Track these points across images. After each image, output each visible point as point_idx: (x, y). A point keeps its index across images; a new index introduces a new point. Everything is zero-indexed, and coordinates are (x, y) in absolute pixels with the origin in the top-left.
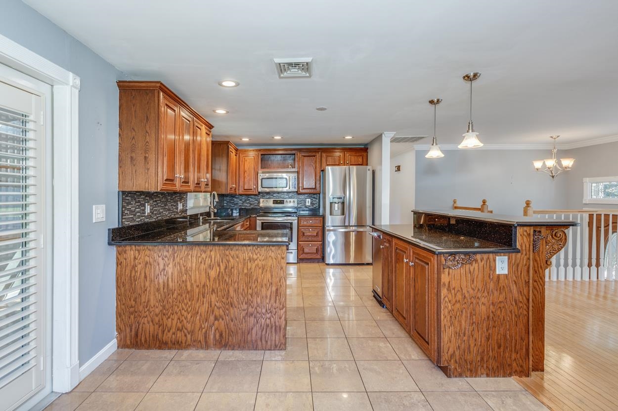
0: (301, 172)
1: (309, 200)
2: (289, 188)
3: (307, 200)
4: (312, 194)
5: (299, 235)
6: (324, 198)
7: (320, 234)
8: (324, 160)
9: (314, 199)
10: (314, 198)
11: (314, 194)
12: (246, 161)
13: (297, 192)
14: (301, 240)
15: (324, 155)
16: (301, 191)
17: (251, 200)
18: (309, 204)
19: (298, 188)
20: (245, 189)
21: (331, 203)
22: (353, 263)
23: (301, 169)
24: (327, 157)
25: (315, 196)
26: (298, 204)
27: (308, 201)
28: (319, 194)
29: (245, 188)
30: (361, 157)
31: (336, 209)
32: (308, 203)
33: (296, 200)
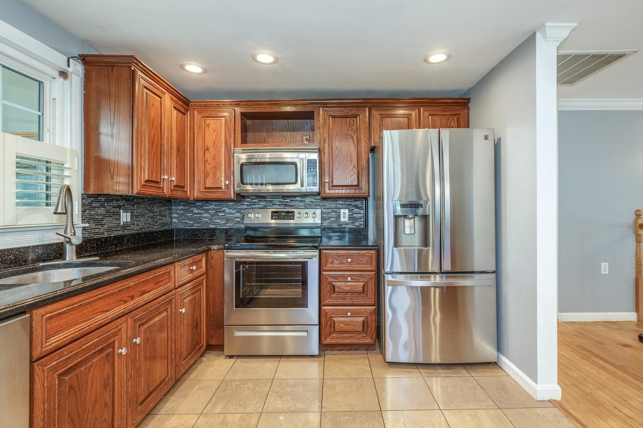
0: (326, 151)
1: (347, 211)
2: (302, 185)
3: (342, 211)
4: (351, 198)
5: (323, 293)
6: (379, 208)
7: (370, 288)
8: (375, 123)
9: (355, 210)
10: (356, 207)
11: (356, 198)
12: (208, 126)
13: (319, 194)
14: (327, 302)
15: (375, 113)
16: (327, 191)
17: (227, 210)
18: (346, 219)
19: (322, 184)
20: (206, 188)
21: (396, 217)
22: (438, 361)
23: (326, 145)
24: (383, 117)
25: (358, 203)
26: (323, 219)
27: (344, 213)
28: (366, 198)
29: (208, 186)
30: (455, 119)
31: (407, 231)
32: (344, 217)
33: (318, 212)
